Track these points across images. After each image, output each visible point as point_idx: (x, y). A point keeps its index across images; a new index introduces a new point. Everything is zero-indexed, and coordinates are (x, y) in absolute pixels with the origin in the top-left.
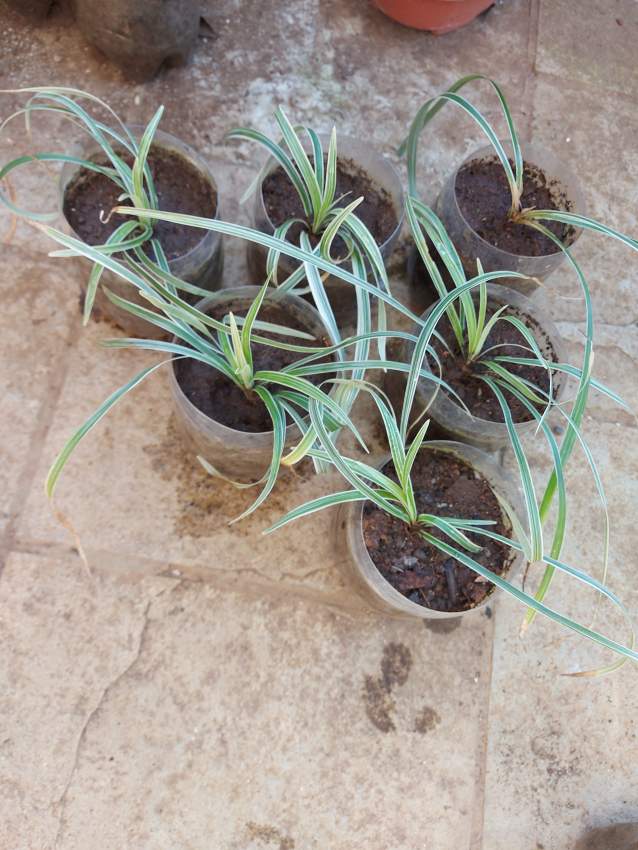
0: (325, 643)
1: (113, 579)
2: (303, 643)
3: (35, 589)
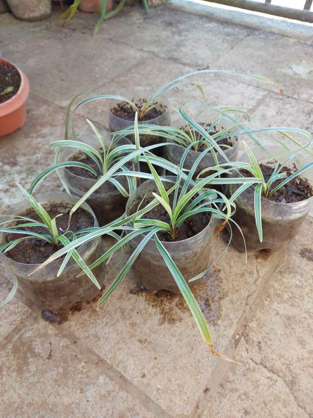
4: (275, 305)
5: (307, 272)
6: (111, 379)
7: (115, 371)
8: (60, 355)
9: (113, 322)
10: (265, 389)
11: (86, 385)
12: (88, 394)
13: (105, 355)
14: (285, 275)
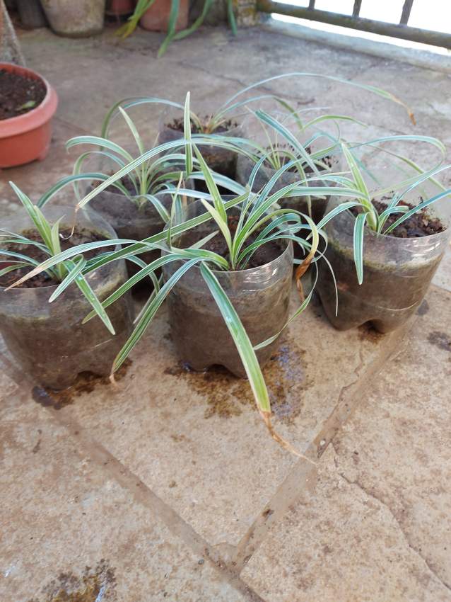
1: (307, 494)
4: (384, 405)
5: (438, 363)
6: (124, 486)
7: (132, 476)
8: (52, 448)
9: (137, 409)
10: (359, 519)
11: (86, 491)
12: (86, 504)
13: (119, 452)
14: (402, 365)
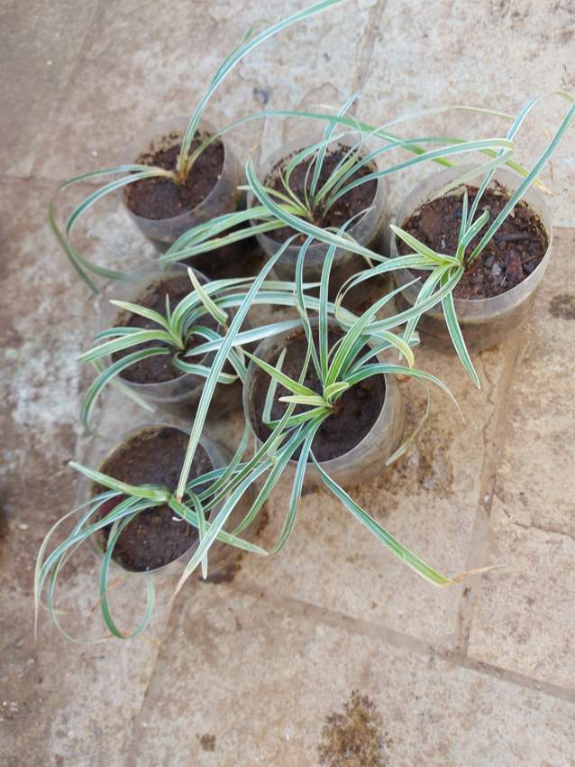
0: (551, 367)
2: (552, 386)
3: (504, 632)
4: (531, 425)
6: (333, 625)
7: (333, 614)
8: (251, 620)
9: (300, 547)
10: (548, 560)
11: (305, 644)
13: (310, 597)
14: (534, 364)
